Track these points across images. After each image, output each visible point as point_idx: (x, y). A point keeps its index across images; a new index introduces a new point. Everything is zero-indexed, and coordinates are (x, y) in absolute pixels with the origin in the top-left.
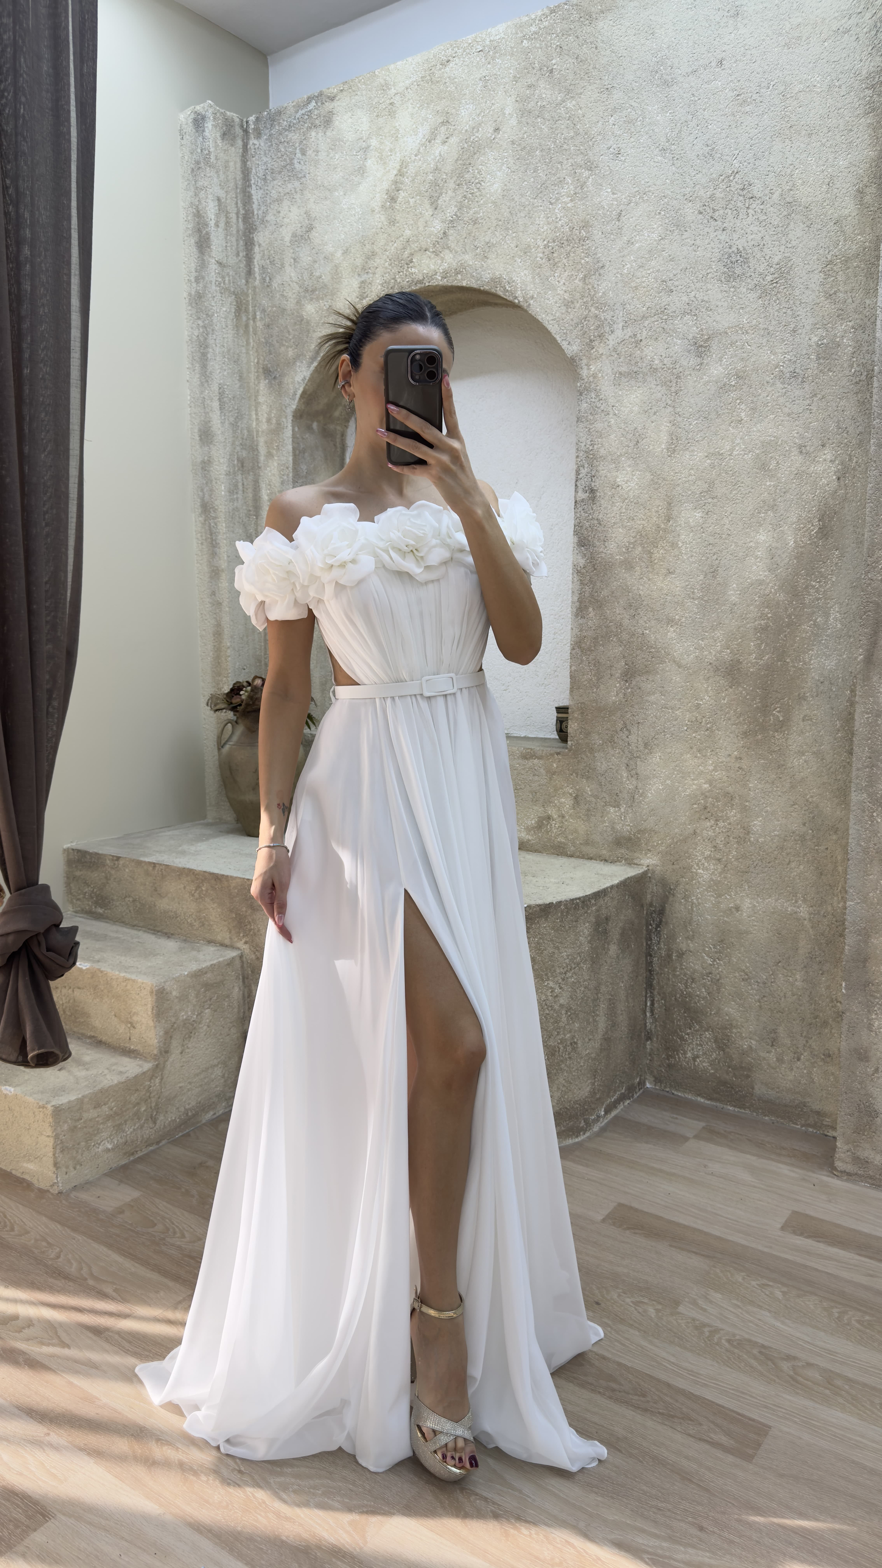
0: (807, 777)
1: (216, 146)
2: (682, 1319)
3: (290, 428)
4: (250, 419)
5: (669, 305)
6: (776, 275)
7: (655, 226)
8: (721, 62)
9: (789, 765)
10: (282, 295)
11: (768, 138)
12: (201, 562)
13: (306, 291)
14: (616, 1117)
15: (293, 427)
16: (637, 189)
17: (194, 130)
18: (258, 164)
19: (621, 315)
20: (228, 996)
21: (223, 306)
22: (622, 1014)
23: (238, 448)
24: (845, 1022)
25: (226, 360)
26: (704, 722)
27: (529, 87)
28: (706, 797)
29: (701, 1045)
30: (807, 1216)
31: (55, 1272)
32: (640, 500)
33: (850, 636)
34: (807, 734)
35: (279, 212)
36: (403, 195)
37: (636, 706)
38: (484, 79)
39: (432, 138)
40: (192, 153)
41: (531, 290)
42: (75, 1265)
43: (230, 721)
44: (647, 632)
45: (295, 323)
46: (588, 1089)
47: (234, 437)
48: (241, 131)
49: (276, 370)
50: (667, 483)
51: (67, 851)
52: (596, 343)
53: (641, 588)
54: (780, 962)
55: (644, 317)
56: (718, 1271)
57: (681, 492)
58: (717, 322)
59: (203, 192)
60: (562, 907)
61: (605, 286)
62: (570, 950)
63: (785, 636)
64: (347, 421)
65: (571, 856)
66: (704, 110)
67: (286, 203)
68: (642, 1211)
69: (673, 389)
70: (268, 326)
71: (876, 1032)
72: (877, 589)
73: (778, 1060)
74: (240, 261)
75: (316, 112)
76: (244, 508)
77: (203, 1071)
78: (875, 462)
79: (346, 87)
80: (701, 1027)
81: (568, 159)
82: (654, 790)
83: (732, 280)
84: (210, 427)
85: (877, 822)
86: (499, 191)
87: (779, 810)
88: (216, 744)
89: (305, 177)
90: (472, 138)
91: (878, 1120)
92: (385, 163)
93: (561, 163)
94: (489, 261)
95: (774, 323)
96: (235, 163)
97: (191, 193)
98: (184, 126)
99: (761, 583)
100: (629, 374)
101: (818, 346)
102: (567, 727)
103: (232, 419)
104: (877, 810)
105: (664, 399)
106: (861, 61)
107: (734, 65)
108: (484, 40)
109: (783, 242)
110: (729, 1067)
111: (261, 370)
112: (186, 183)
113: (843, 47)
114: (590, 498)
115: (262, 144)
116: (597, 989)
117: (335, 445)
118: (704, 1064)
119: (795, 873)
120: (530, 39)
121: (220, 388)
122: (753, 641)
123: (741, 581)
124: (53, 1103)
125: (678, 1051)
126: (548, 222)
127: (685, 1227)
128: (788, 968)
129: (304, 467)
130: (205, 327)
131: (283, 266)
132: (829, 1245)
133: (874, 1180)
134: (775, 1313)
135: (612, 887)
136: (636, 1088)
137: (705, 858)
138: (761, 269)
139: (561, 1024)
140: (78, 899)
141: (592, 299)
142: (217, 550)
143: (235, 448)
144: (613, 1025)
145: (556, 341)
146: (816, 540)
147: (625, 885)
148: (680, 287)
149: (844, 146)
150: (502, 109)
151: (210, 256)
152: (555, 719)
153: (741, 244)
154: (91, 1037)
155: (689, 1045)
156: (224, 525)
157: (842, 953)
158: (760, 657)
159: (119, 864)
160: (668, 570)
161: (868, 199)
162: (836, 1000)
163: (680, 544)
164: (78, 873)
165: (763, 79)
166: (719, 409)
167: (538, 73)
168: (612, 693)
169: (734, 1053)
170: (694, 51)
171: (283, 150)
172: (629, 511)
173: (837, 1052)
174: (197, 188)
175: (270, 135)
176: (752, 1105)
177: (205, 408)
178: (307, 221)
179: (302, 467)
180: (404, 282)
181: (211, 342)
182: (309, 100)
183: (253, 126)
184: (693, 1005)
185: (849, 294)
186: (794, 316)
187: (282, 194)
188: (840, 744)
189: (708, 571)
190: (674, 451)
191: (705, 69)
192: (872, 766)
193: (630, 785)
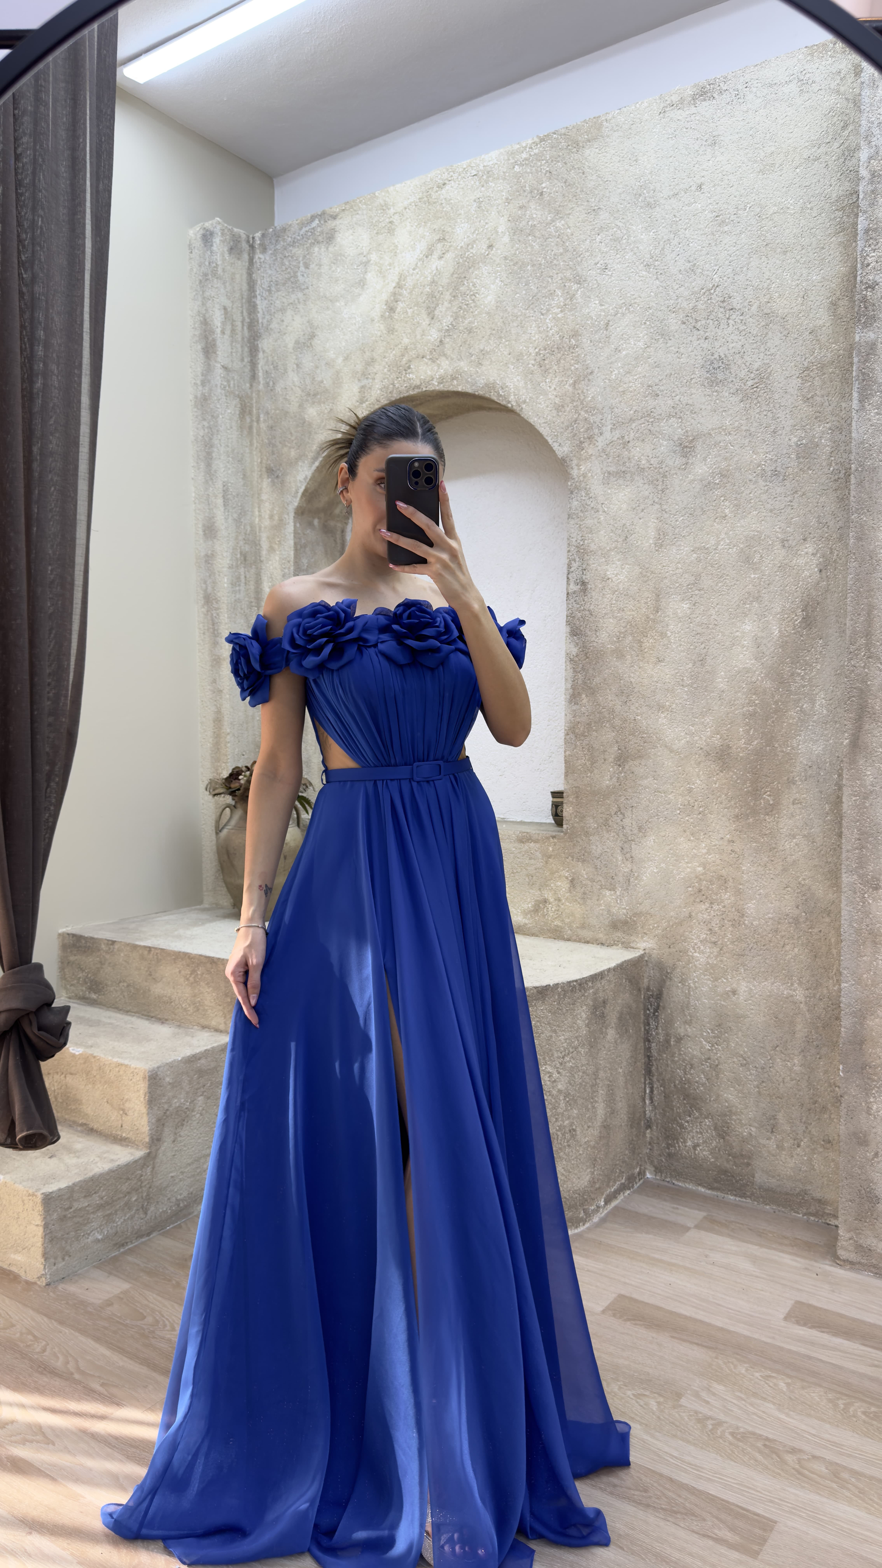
0: (798, 860)
1: (224, 260)
2: (684, 1412)
3: (292, 524)
4: (253, 515)
5: (655, 408)
6: (756, 380)
7: (641, 335)
8: (700, 187)
9: (781, 848)
10: (286, 399)
11: (746, 255)
12: (203, 651)
13: (308, 395)
14: (616, 1207)
15: (295, 523)
16: (623, 301)
17: (202, 245)
18: (264, 277)
19: (609, 418)
21: (228, 409)
22: (621, 1101)
23: (241, 543)
24: (843, 1106)
25: (231, 459)
26: (696, 806)
27: (521, 208)
28: (700, 879)
29: (701, 1133)
30: (809, 1305)
31: (40, 1367)
32: (629, 592)
33: (836, 722)
34: (798, 817)
35: (283, 321)
36: (402, 305)
37: (629, 790)
38: (478, 201)
39: (429, 253)
40: (200, 266)
41: (523, 395)
42: (61, 1358)
43: (228, 806)
44: (639, 718)
45: (297, 425)
46: (588, 1178)
47: (237, 532)
48: (247, 246)
49: (279, 469)
50: (655, 575)
51: (62, 936)
52: (586, 444)
53: (632, 675)
54: (777, 1046)
55: (631, 420)
56: (720, 1362)
57: (669, 584)
58: (701, 424)
59: (210, 302)
60: (559, 990)
61: (593, 391)
62: (568, 1034)
63: (773, 722)
65: (569, 940)
66: (686, 230)
67: (289, 313)
68: (642, 1302)
69: (660, 488)
70: (272, 428)
71: (875, 1116)
72: (860, 675)
73: (778, 1147)
74: (244, 366)
75: (319, 229)
76: (247, 599)
77: (195, 1161)
78: (854, 554)
79: (348, 207)
80: (701, 1114)
81: (557, 274)
82: (649, 874)
83: (714, 385)
84: (214, 523)
85: (869, 903)
86: (493, 302)
87: (772, 893)
88: (214, 828)
89: (308, 288)
90: (467, 254)
91: (880, 1207)
92: (384, 276)
93: (551, 277)
94: (484, 368)
95: (755, 424)
96: (242, 275)
97: (199, 303)
98: (193, 241)
99: (748, 670)
100: (617, 473)
101: (798, 446)
102: (562, 811)
103: (235, 516)
104: (868, 891)
105: (651, 497)
106: (831, 185)
107: (713, 189)
108: (478, 165)
109: (762, 349)
110: (729, 1155)
111: (264, 469)
112: (194, 293)
113: (813, 173)
114: (581, 590)
115: (268, 258)
116: (596, 1074)
117: (335, 541)
118: (704, 1153)
119: (790, 956)
120: (521, 165)
121: (224, 486)
122: (741, 727)
123: (729, 669)
124: (42, 1191)
125: (677, 1139)
126: (540, 331)
127: (686, 1317)
128: (785, 1052)
129: (305, 561)
130: (210, 428)
131: (286, 370)
132: (833, 1335)
133: (878, 1269)
134: (779, 1405)
135: (609, 970)
136: (636, 1178)
137: (701, 941)
138: (742, 374)
139: (560, 1110)
140: (72, 985)
141: (582, 403)
143: (237, 543)
144: (612, 1112)
145: (548, 443)
146: (799, 629)
147: (622, 968)
148: (665, 391)
149: (816, 262)
150: (496, 229)
151: (216, 361)
152: (551, 803)
153: (722, 351)
154: (82, 1125)
155: (688, 1133)
156: (226, 615)
157: (838, 1036)
158: (749, 742)
159: (114, 949)
160: (658, 658)
161: (841, 311)
162: (834, 1084)
163: (669, 634)
164: (72, 958)
165: (740, 202)
166: (704, 506)
167: (529, 195)
168: (606, 777)
169: (734, 1141)
170: (675, 177)
171: (287, 263)
172: (619, 603)
173: (836, 1138)
174: (204, 298)
175: (275, 250)
176: (753, 1194)
177: (209, 504)
178: (309, 329)
179: (303, 561)
180: (402, 388)
181: (216, 442)
182: (313, 218)
183: (259, 242)
184: (692, 1091)
185: (826, 398)
186: (774, 418)
187: (286, 304)
188: (830, 826)
189: (696, 660)
190: (662, 545)
191: (686, 193)
192: (862, 848)
193: (625, 868)
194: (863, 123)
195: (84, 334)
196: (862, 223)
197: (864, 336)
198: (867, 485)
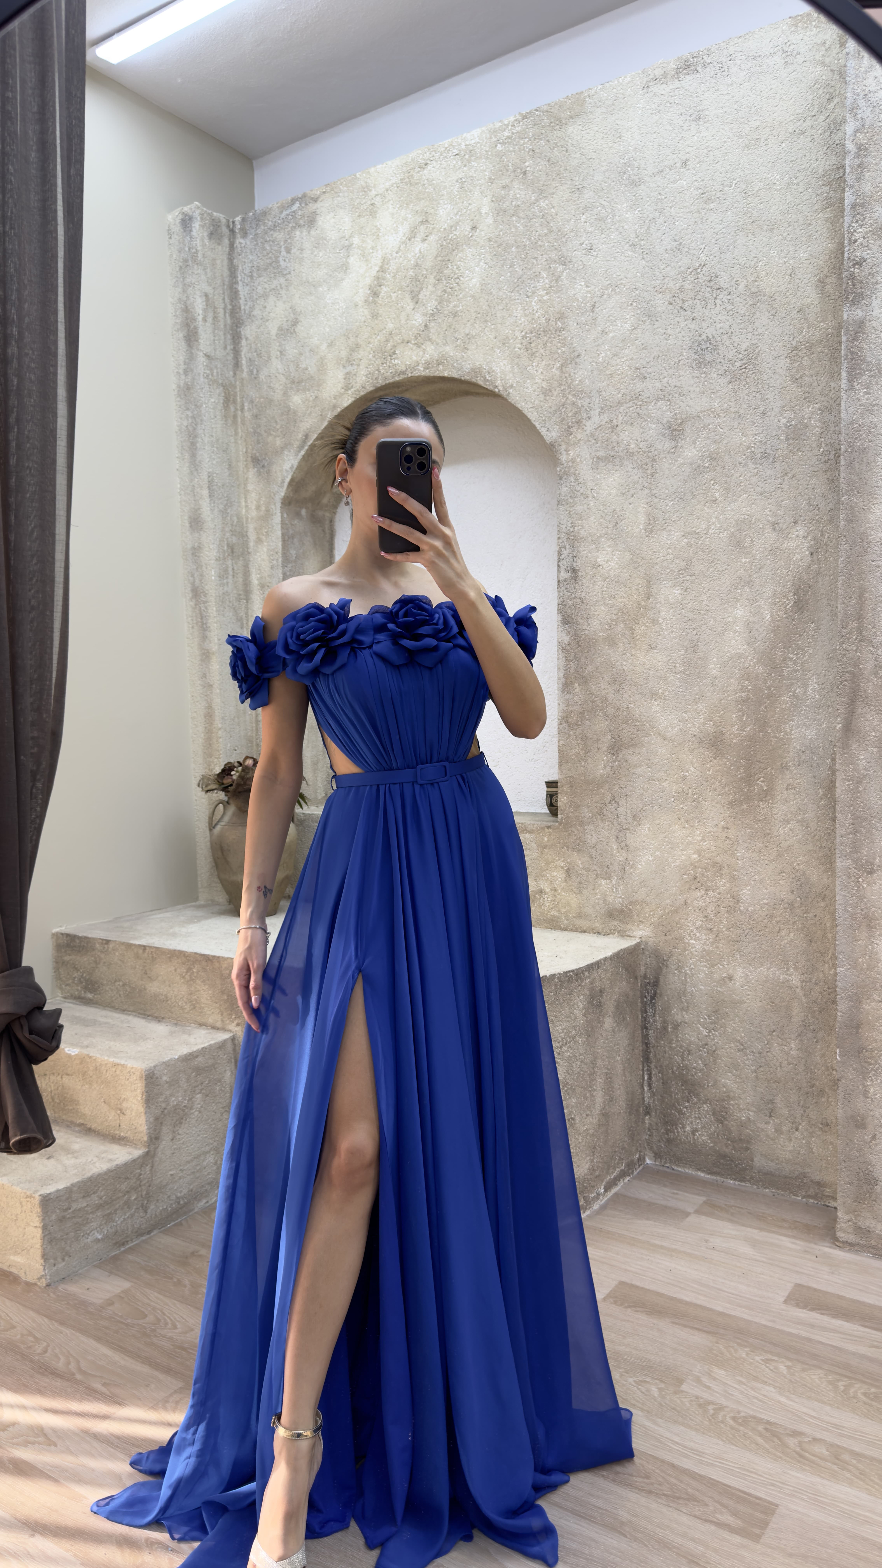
0: (793, 846)
1: (204, 245)
2: (686, 1398)
3: (279, 515)
4: (239, 506)
5: (643, 391)
6: (743, 362)
7: (628, 317)
8: (685, 163)
9: (775, 834)
10: (269, 387)
11: (732, 233)
12: (192, 645)
13: (293, 382)
14: (616, 1194)
15: (282, 513)
16: (609, 282)
17: (182, 230)
18: (245, 262)
19: (597, 402)
20: (220, 1081)
21: (212, 398)
22: (619, 1088)
23: (228, 535)
24: (841, 1089)
25: (215, 449)
26: (690, 793)
27: (504, 187)
28: (696, 866)
29: (700, 1118)
30: (809, 1288)
31: (42, 1368)
32: (620, 579)
33: (829, 706)
34: (791, 803)
35: (265, 307)
36: (385, 290)
37: (624, 779)
38: (460, 181)
39: (412, 236)
40: (180, 252)
41: (510, 379)
42: (63, 1359)
43: (221, 802)
44: (632, 706)
45: (282, 413)
46: (587, 1166)
47: (223, 523)
48: (227, 231)
49: (265, 459)
50: (646, 561)
51: (56, 936)
52: (574, 429)
53: (625, 663)
54: (774, 1031)
55: (620, 403)
56: (721, 1347)
57: (660, 570)
58: (690, 406)
59: (191, 288)
60: (556, 980)
61: (581, 374)
62: (565, 1024)
63: (766, 707)
64: (335, 507)
65: (565, 930)
66: (671, 208)
67: (272, 299)
68: (642, 1288)
69: (649, 472)
70: (256, 416)
71: (872, 1099)
72: (852, 659)
73: (776, 1131)
74: (228, 354)
75: (300, 213)
76: (235, 592)
77: (195, 1158)
78: (845, 536)
79: (328, 189)
80: (699, 1100)
81: (542, 255)
82: (644, 862)
83: (703, 366)
84: (200, 514)
85: (863, 887)
86: (477, 285)
87: (767, 878)
88: (207, 825)
89: (290, 273)
90: (450, 236)
91: (878, 1189)
92: (367, 260)
93: (536, 258)
94: (469, 352)
95: (744, 406)
96: (222, 261)
97: (180, 290)
98: (172, 226)
99: (740, 656)
100: (606, 458)
101: (787, 427)
102: (556, 801)
103: (221, 507)
104: (862, 875)
105: (640, 482)
106: (817, 160)
107: (698, 165)
108: (460, 145)
109: (750, 329)
110: (728, 1140)
111: (249, 459)
112: (175, 280)
113: (799, 147)
114: (572, 578)
115: (248, 243)
116: (593, 1063)
117: (323, 531)
118: (703, 1138)
119: (786, 941)
120: (503, 143)
121: (209, 477)
122: (734, 714)
123: (721, 655)
124: (40, 1193)
125: (676, 1125)
126: (525, 314)
127: (687, 1303)
128: (782, 1037)
129: (293, 552)
130: (193, 417)
131: (269, 358)
132: (833, 1317)
133: (877, 1250)
134: (780, 1388)
135: (605, 959)
136: (635, 1164)
137: (697, 928)
138: (730, 355)
140: (67, 985)
141: (569, 387)
142: (207, 633)
143: (224, 535)
144: (610, 1099)
145: (536, 428)
146: (791, 613)
147: (618, 957)
148: (653, 374)
149: (804, 239)
150: (479, 209)
151: (198, 350)
152: (545, 793)
153: (710, 332)
154: (80, 1125)
155: (687, 1119)
156: (215, 609)
157: (835, 1020)
158: (742, 728)
159: (108, 948)
160: (650, 645)
161: (829, 288)
162: (832, 1067)
163: (661, 620)
164: (67, 958)
165: (725, 179)
166: (694, 490)
167: (512, 174)
168: (600, 765)
169: (732, 1125)
170: (660, 153)
171: (268, 248)
172: (610, 590)
173: (834, 1121)
174: (185, 285)
175: (255, 235)
176: (752, 1178)
177: (194, 495)
178: (292, 315)
179: (292, 552)
180: (388, 374)
181: (200, 432)
182: (293, 201)
183: (239, 226)
184: (690, 1077)
185: (815, 378)
186: (763, 399)
187: (268, 290)
188: (824, 811)
189: (688, 646)
190: (652, 531)
191: (670, 170)
192: (856, 832)
193: (620, 857)
194: (849, 95)
195: (59, 324)
196: (849, 198)
197: (852, 314)
198: (857, 466)
